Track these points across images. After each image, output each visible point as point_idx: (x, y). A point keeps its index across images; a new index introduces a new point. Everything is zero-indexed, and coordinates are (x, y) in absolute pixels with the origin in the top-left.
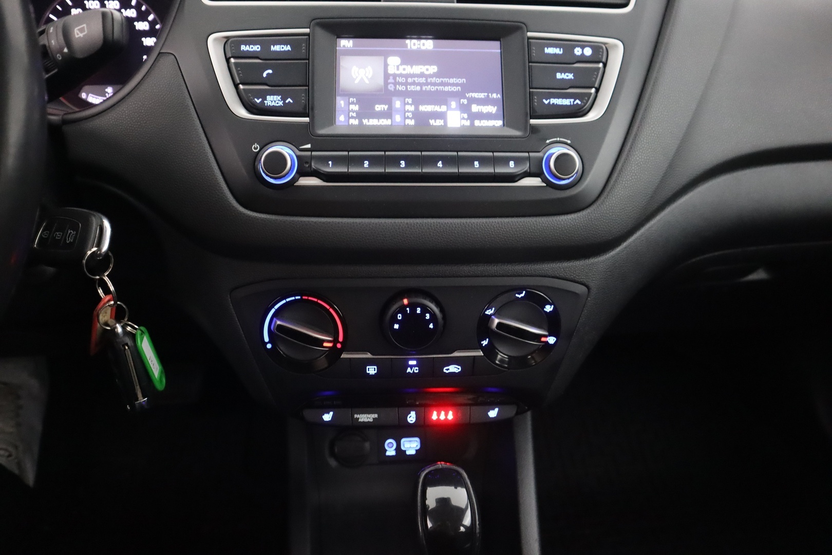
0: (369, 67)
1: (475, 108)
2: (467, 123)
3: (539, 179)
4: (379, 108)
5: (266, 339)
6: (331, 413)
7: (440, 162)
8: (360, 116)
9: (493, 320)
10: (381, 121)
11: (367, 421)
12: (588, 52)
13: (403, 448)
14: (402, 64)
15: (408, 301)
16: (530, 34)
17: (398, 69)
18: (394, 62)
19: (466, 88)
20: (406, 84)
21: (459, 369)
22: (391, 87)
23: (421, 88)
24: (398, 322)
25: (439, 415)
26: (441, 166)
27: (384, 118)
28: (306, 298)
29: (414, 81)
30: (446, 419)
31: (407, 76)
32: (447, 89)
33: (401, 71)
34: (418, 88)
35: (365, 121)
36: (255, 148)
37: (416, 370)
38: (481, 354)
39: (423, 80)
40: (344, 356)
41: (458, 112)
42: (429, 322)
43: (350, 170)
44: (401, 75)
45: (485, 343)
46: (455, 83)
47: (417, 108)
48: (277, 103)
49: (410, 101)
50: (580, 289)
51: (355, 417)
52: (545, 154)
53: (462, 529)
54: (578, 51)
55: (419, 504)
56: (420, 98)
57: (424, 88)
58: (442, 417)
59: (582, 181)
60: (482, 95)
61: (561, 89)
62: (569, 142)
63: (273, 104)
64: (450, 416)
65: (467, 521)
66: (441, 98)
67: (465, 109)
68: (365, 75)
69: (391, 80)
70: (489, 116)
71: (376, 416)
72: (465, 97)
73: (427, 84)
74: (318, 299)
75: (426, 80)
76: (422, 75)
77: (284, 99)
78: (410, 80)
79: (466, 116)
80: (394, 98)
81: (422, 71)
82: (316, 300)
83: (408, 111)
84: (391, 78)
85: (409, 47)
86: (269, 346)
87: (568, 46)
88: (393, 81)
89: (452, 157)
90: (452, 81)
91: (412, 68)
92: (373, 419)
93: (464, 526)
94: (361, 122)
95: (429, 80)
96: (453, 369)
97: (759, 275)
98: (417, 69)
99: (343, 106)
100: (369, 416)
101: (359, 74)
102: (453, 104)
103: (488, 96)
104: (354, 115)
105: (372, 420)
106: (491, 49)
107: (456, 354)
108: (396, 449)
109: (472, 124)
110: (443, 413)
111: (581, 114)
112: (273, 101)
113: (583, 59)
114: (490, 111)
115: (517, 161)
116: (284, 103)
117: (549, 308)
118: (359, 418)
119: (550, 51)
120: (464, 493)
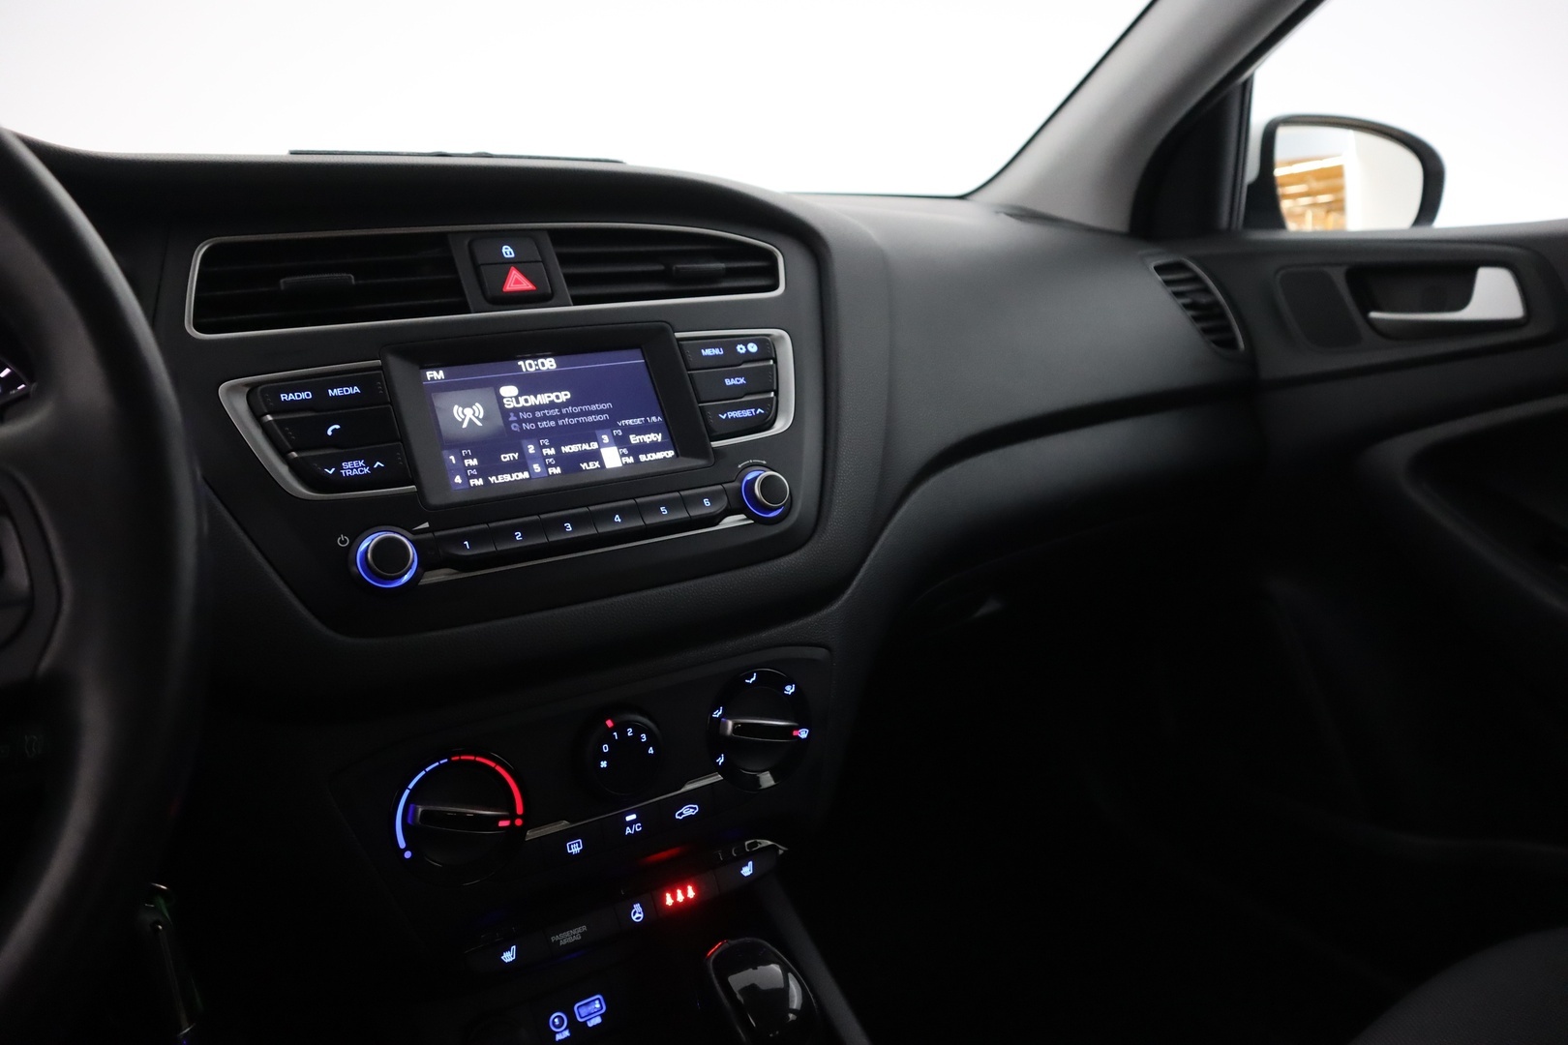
0: (477, 404)
1: (634, 439)
2: (631, 460)
3: (743, 516)
4: (506, 457)
5: (402, 844)
6: (513, 948)
7: (617, 516)
8: (482, 472)
9: (726, 725)
10: (514, 475)
11: (573, 940)
12: (753, 348)
14: (521, 394)
15: (612, 721)
16: (678, 335)
17: (518, 402)
18: (509, 391)
19: (615, 415)
20: (534, 420)
21: (695, 809)
22: (515, 427)
23: (557, 423)
24: (604, 756)
25: (674, 897)
26: (619, 520)
27: (518, 472)
28: (457, 758)
29: (544, 414)
30: (686, 899)
31: (534, 408)
32: (590, 419)
33: (522, 403)
34: (552, 423)
35: (493, 479)
36: (341, 542)
37: (637, 827)
38: (720, 777)
39: (556, 412)
40: (530, 835)
41: (615, 448)
42: (647, 745)
43: (499, 549)
44: (524, 409)
45: (721, 760)
46: (598, 411)
47: (558, 451)
48: (361, 471)
49: (546, 442)
50: (820, 653)
52: (742, 483)
53: (793, 1017)
54: (741, 349)
56: (559, 437)
57: (560, 422)
58: (680, 898)
59: (793, 510)
60: (638, 421)
61: (734, 398)
62: (764, 462)
63: (355, 472)
64: (691, 893)
65: (796, 1000)
66: (587, 433)
67: (621, 442)
68: (474, 414)
69: (512, 418)
70: (654, 447)
71: (584, 928)
72: (617, 427)
73: (562, 416)
74: (476, 756)
75: (560, 411)
76: (552, 405)
77: (369, 463)
78: (538, 414)
79: (625, 451)
80: (524, 442)
81: (551, 399)
82: (472, 758)
83: (548, 456)
84: (512, 414)
85: (524, 370)
86: (408, 855)
87: (729, 343)
88: (515, 419)
89: (630, 507)
90: (594, 407)
91: (536, 397)
92: (581, 934)
94: (487, 482)
95: (564, 411)
96: (688, 811)
97: (990, 607)
98: (543, 399)
99: (454, 462)
100: (574, 932)
101: (465, 416)
102: (606, 439)
103: (646, 421)
104: (475, 472)
105: (580, 937)
106: (635, 360)
107: (689, 787)
109: (637, 460)
110: (679, 892)
111: (768, 425)
112: (353, 468)
113: (749, 358)
114: (655, 439)
115: (712, 497)
116: (371, 469)
117: (790, 690)
118: (559, 941)
119: (707, 352)
120: (776, 968)
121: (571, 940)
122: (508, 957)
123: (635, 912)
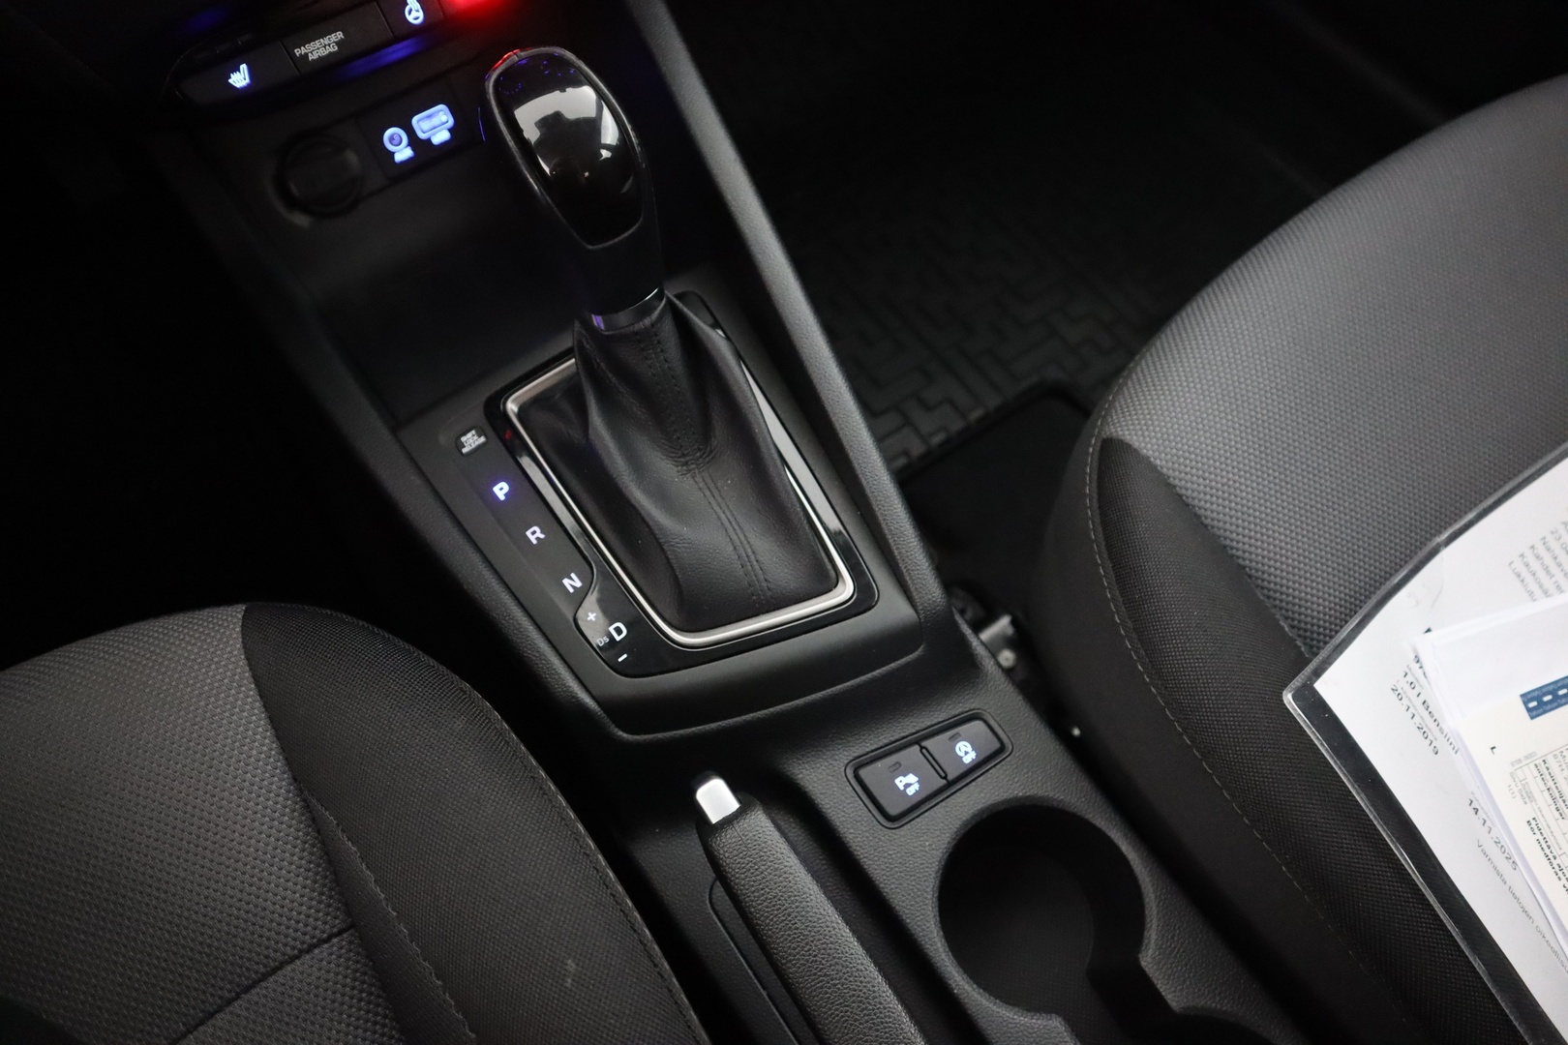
6: (244, 67)
11: (327, 52)
13: (422, 136)
51: (298, 54)
53: (605, 154)
55: (511, 144)
65: (610, 133)
71: (340, 35)
92: (337, 43)
93: (608, 147)
100: (326, 40)
105: (336, 48)
108: (409, 144)
118: (306, 54)
120: (587, 92)
121: (323, 52)
122: (240, 79)
123: (410, 12)
